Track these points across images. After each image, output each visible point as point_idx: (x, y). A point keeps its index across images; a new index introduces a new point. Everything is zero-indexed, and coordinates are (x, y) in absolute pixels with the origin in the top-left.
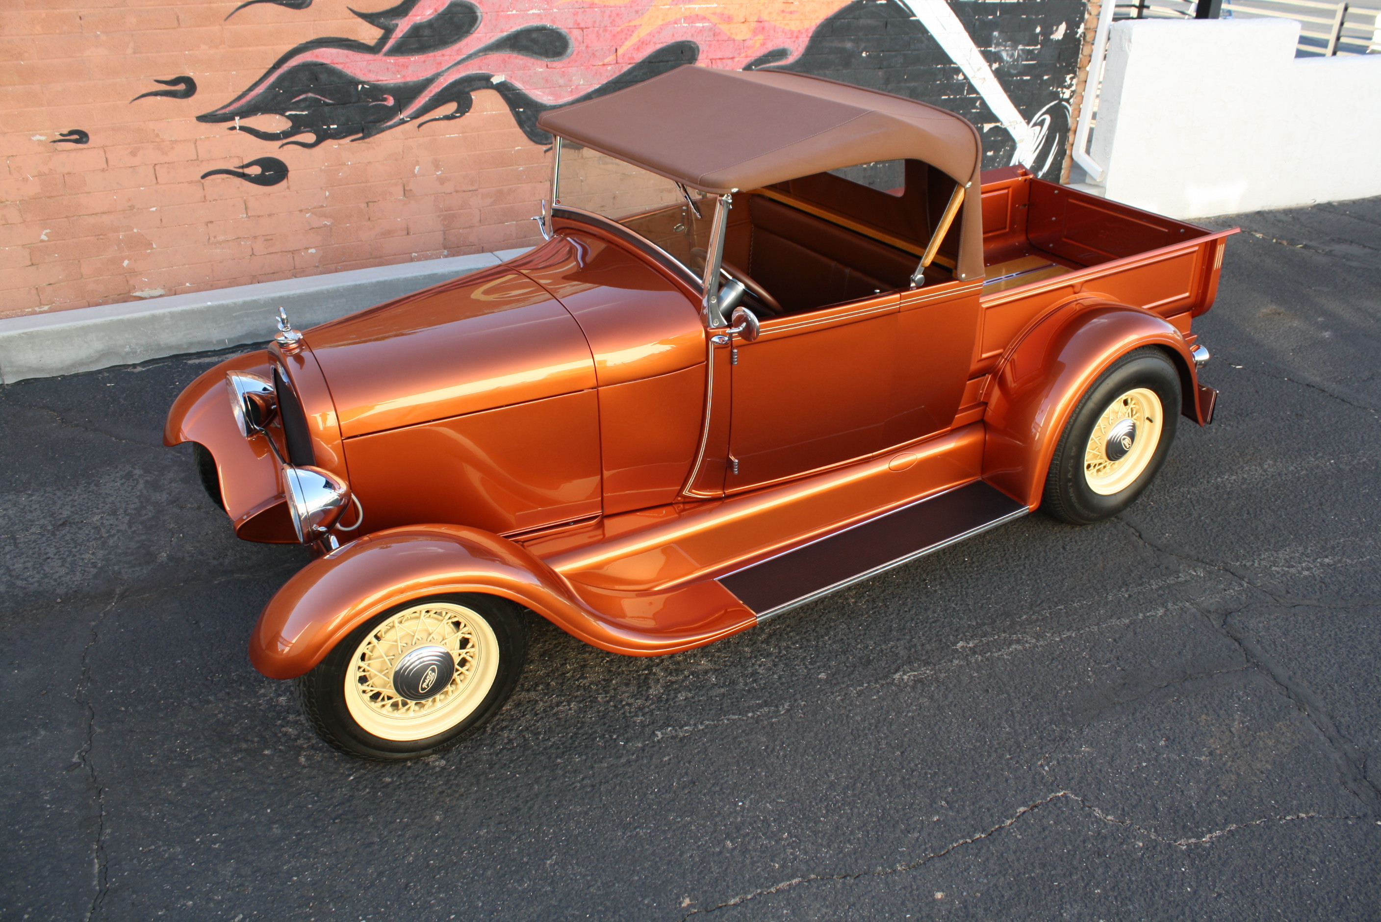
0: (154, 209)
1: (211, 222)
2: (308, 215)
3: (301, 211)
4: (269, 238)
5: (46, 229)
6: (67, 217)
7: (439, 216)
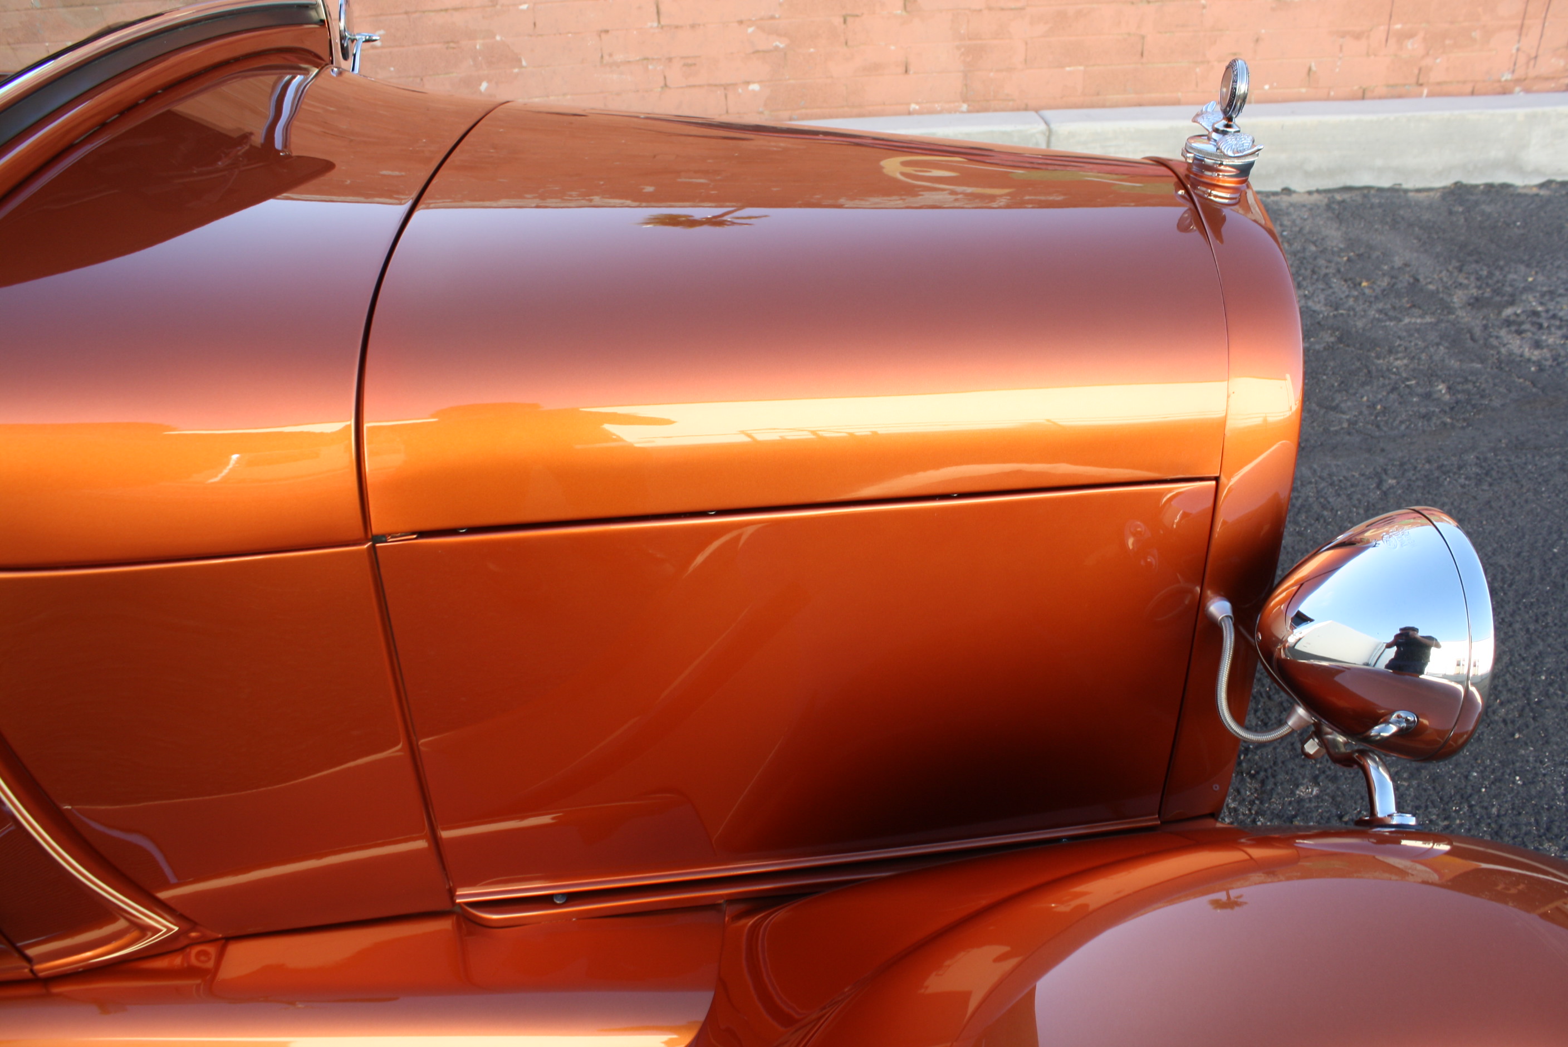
0: (524, 7)
1: (607, 31)
2: (750, 30)
3: (741, 22)
4: (690, 61)
5: (379, 29)
6: (406, 13)
7: (958, 48)
